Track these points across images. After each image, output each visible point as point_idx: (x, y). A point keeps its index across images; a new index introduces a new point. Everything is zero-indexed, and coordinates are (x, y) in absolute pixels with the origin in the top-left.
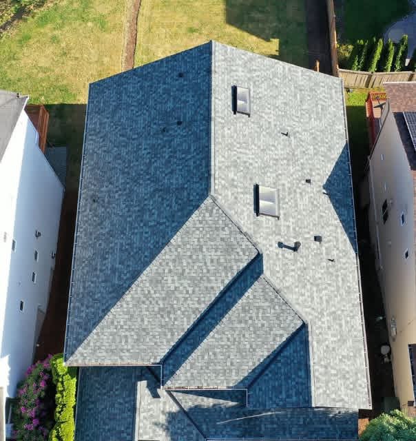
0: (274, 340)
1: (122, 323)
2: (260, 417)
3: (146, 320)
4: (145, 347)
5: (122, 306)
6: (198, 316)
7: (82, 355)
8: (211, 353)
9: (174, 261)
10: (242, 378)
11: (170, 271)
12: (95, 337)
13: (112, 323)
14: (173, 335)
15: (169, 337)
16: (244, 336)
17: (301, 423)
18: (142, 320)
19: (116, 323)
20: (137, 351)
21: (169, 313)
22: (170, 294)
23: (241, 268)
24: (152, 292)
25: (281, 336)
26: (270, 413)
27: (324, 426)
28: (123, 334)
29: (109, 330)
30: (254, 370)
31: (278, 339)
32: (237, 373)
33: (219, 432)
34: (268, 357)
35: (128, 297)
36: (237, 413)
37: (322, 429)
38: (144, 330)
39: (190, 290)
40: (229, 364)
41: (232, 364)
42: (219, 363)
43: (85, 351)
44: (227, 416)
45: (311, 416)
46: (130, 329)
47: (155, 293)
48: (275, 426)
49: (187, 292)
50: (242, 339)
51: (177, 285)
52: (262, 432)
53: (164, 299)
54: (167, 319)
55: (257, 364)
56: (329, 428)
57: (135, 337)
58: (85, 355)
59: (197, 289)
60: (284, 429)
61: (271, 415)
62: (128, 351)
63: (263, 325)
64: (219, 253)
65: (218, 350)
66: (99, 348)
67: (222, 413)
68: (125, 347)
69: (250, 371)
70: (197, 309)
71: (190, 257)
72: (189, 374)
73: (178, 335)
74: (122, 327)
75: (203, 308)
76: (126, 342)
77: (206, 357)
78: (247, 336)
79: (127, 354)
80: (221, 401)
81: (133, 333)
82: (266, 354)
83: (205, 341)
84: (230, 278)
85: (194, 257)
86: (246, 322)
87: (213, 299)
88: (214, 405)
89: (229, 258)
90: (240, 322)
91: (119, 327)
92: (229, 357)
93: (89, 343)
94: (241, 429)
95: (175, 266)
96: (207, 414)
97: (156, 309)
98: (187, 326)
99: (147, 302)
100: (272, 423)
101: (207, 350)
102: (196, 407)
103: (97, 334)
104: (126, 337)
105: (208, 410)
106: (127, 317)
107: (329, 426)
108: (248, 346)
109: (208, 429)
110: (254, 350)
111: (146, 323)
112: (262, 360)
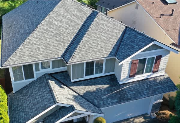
0: (116, 34)
1: (35, 42)
2: (124, 89)
3: (48, 39)
4: (51, 51)
5: (33, 35)
6: (75, 35)
7: (13, 60)
8: (88, 44)
9: (56, 17)
10: (109, 52)
11: (55, 20)
12: (20, 50)
13: (29, 43)
14: (64, 44)
15: (63, 45)
16: (101, 35)
17: (146, 88)
18: (46, 40)
19: (31, 43)
20: (46, 54)
21: (60, 35)
22: (57, 28)
23: (88, 16)
24: (48, 28)
25: (119, 33)
26: (128, 86)
27: (158, 87)
28: (37, 47)
29: (28, 47)
30: (114, 48)
31: (118, 34)
32: (106, 50)
33: (105, 103)
34: (117, 41)
35: (36, 31)
36: (111, 90)
37: (158, 88)
38: (48, 44)
39: (68, 26)
40: (99, 47)
41: (101, 47)
42: (94, 47)
43: (15, 58)
44: (106, 93)
45: (149, 83)
46: (40, 44)
47: (50, 28)
48: (134, 92)
49: (66, 26)
50: (101, 36)
51: (60, 25)
52: (129, 97)
53: (55, 30)
54: (59, 38)
55: (114, 45)
56: (161, 87)
57: (44, 47)
58: (15, 60)
59: (71, 25)
60: (140, 93)
61: (129, 87)
62: (41, 54)
63: (108, 30)
64: (76, 12)
65: (92, 42)
66: (23, 55)
67: (103, 92)
68: (39, 53)
69: (112, 48)
70: (73, 32)
71: (63, 15)
72: (80, 55)
73: (67, 43)
74: (35, 44)
75: (76, 31)
76: (39, 50)
77: (86, 46)
78: (103, 34)
79: (41, 56)
80: (99, 86)
81: (42, 46)
82: (116, 41)
83: (83, 39)
84: (85, 20)
85: (65, 14)
86: (100, 29)
87: (80, 28)
88: (97, 89)
89: (81, 13)
90: (97, 30)
91: (34, 44)
92: (98, 44)
93: (16, 54)
94: (117, 98)
95: (57, 18)
96: (94, 94)
97: (52, 35)
98: (71, 40)
99: (47, 32)
100: (132, 91)
101: (86, 43)
102: (87, 92)
103: (21, 49)
104: (39, 48)
105: (94, 92)
106: (37, 39)
107: (161, 86)
108: (106, 39)
109: (98, 102)
110: (109, 40)
111: (48, 41)
112: (115, 43)
